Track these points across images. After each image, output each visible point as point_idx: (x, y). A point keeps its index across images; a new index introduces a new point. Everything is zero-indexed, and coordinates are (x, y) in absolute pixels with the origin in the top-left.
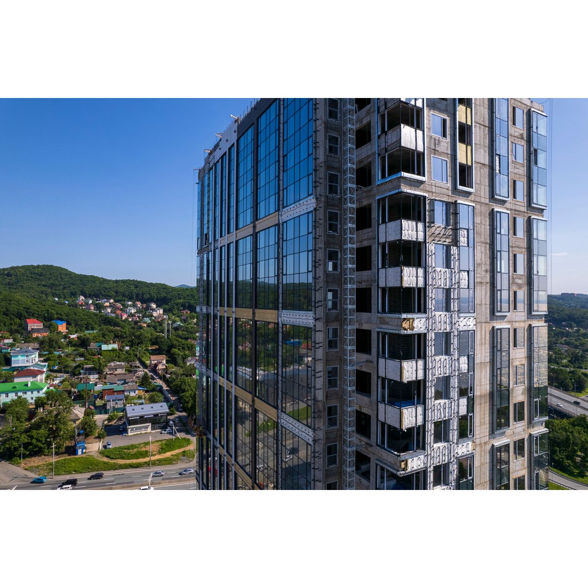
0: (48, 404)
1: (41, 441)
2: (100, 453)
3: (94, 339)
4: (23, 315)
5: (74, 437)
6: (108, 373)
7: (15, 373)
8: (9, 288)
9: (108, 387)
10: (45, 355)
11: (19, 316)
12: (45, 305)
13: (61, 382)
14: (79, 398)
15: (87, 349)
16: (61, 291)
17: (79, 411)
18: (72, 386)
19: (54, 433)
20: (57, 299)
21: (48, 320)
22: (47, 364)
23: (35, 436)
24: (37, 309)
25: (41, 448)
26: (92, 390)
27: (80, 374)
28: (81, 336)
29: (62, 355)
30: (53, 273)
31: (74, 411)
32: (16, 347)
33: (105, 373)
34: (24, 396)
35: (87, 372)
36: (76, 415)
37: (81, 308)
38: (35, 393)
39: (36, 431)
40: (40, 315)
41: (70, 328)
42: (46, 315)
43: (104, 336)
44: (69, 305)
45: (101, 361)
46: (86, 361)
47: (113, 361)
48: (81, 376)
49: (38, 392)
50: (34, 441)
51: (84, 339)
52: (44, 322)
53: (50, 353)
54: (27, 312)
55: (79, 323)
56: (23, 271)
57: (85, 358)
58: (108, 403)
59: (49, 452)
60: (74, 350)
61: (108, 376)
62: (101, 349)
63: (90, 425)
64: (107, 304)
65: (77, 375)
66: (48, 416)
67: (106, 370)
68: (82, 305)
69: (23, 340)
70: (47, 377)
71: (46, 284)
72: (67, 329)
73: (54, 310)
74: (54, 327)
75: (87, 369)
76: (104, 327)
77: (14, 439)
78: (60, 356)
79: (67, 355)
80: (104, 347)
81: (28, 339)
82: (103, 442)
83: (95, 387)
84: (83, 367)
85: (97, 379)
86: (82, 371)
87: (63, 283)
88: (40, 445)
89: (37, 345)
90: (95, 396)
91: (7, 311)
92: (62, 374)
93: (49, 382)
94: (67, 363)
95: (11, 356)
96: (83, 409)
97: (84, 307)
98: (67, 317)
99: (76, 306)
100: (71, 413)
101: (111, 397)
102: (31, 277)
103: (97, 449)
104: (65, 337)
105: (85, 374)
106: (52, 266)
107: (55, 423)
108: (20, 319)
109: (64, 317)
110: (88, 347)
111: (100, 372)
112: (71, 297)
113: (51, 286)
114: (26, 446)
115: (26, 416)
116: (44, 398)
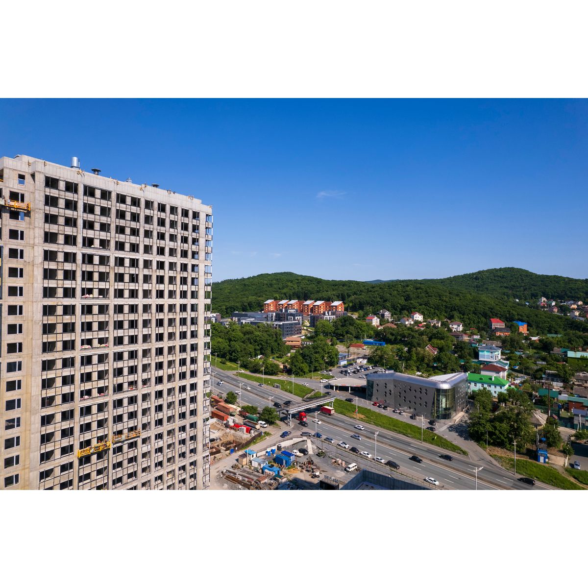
0: (510, 401)
1: (503, 435)
2: (566, 470)
3: (558, 344)
4: (488, 315)
5: (535, 441)
6: (575, 383)
7: (482, 366)
8: (477, 290)
9: (575, 399)
10: (507, 354)
11: (485, 315)
12: (506, 306)
13: (523, 383)
14: (541, 403)
15: (549, 353)
16: (522, 292)
17: (541, 417)
18: (534, 390)
19: (516, 431)
20: (517, 300)
21: (510, 320)
22: (508, 362)
23: (498, 428)
24: (500, 309)
25: (503, 440)
26: (556, 398)
27: (542, 378)
28: (543, 339)
29: (523, 356)
30: (514, 275)
31: (535, 415)
32: (483, 343)
33: (571, 383)
34: (488, 388)
35: (550, 378)
36: (538, 420)
37: (542, 310)
38: (498, 388)
39: (499, 423)
40: (502, 316)
41: (531, 330)
42: (508, 315)
43: (570, 341)
44: (530, 307)
45: (567, 369)
46: (549, 366)
47: (582, 371)
48: (543, 381)
49: (501, 388)
50: (497, 432)
51: (546, 342)
52: (506, 322)
53: (512, 352)
54: (491, 312)
55: (540, 325)
56: (487, 274)
57: (547, 362)
58: (576, 418)
59: (510, 448)
60: (535, 353)
61: (575, 387)
62: (566, 356)
63: (553, 435)
64: (575, 306)
65: (539, 379)
66: (510, 412)
67: (573, 380)
68: (544, 307)
69: (488, 338)
70: (509, 375)
71: (508, 286)
72: (528, 330)
73: (515, 311)
74: (515, 328)
75: (549, 375)
76: (571, 332)
77: (481, 425)
78: (520, 357)
79: (528, 357)
80: (571, 354)
81: (492, 337)
82: (569, 459)
83: (559, 395)
84: (545, 372)
85: (561, 387)
86: (543, 376)
87: (523, 285)
88: (502, 438)
89: (499, 343)
90: (559, 406)
91: (475, 310)
92: (522, 375)
93: (510, 380)
94: (528, 365)
95: (479, 350)
96: (545, 416)
97: (546, 309)
98: (528, 319)
99: (537, 307)
100: (532, 417)
101: (580, 412)
102: (495, 280)
103: (562, 464)
104: (526, 338)
105: (547, 379)
106: (513, 268)
107: (516, 422)
108: (485, 318)
109: (525, 318)
110: (551, 352)
111: (565, 380)
112: (532, 298)
113: (513, 288)
114: (491, 434)
115: (490, 406)
116: (506, 395)
